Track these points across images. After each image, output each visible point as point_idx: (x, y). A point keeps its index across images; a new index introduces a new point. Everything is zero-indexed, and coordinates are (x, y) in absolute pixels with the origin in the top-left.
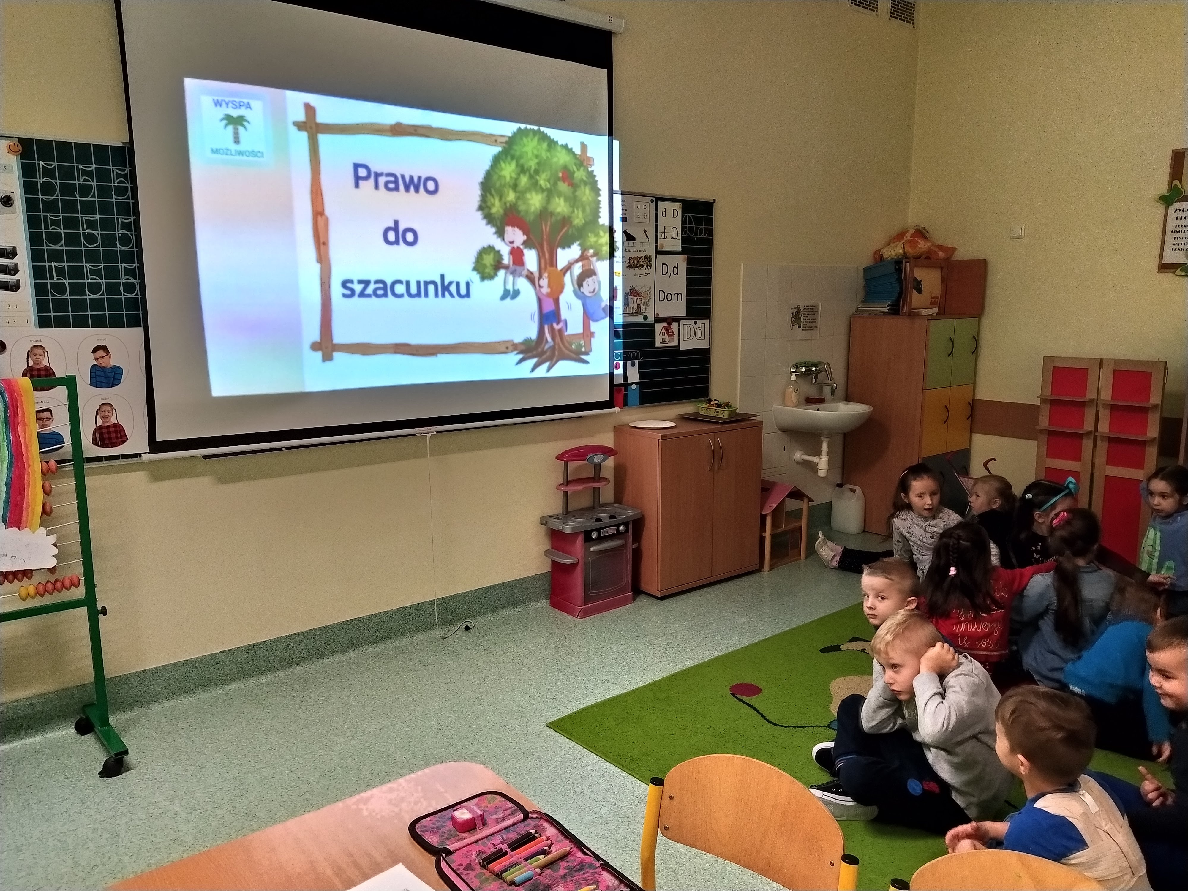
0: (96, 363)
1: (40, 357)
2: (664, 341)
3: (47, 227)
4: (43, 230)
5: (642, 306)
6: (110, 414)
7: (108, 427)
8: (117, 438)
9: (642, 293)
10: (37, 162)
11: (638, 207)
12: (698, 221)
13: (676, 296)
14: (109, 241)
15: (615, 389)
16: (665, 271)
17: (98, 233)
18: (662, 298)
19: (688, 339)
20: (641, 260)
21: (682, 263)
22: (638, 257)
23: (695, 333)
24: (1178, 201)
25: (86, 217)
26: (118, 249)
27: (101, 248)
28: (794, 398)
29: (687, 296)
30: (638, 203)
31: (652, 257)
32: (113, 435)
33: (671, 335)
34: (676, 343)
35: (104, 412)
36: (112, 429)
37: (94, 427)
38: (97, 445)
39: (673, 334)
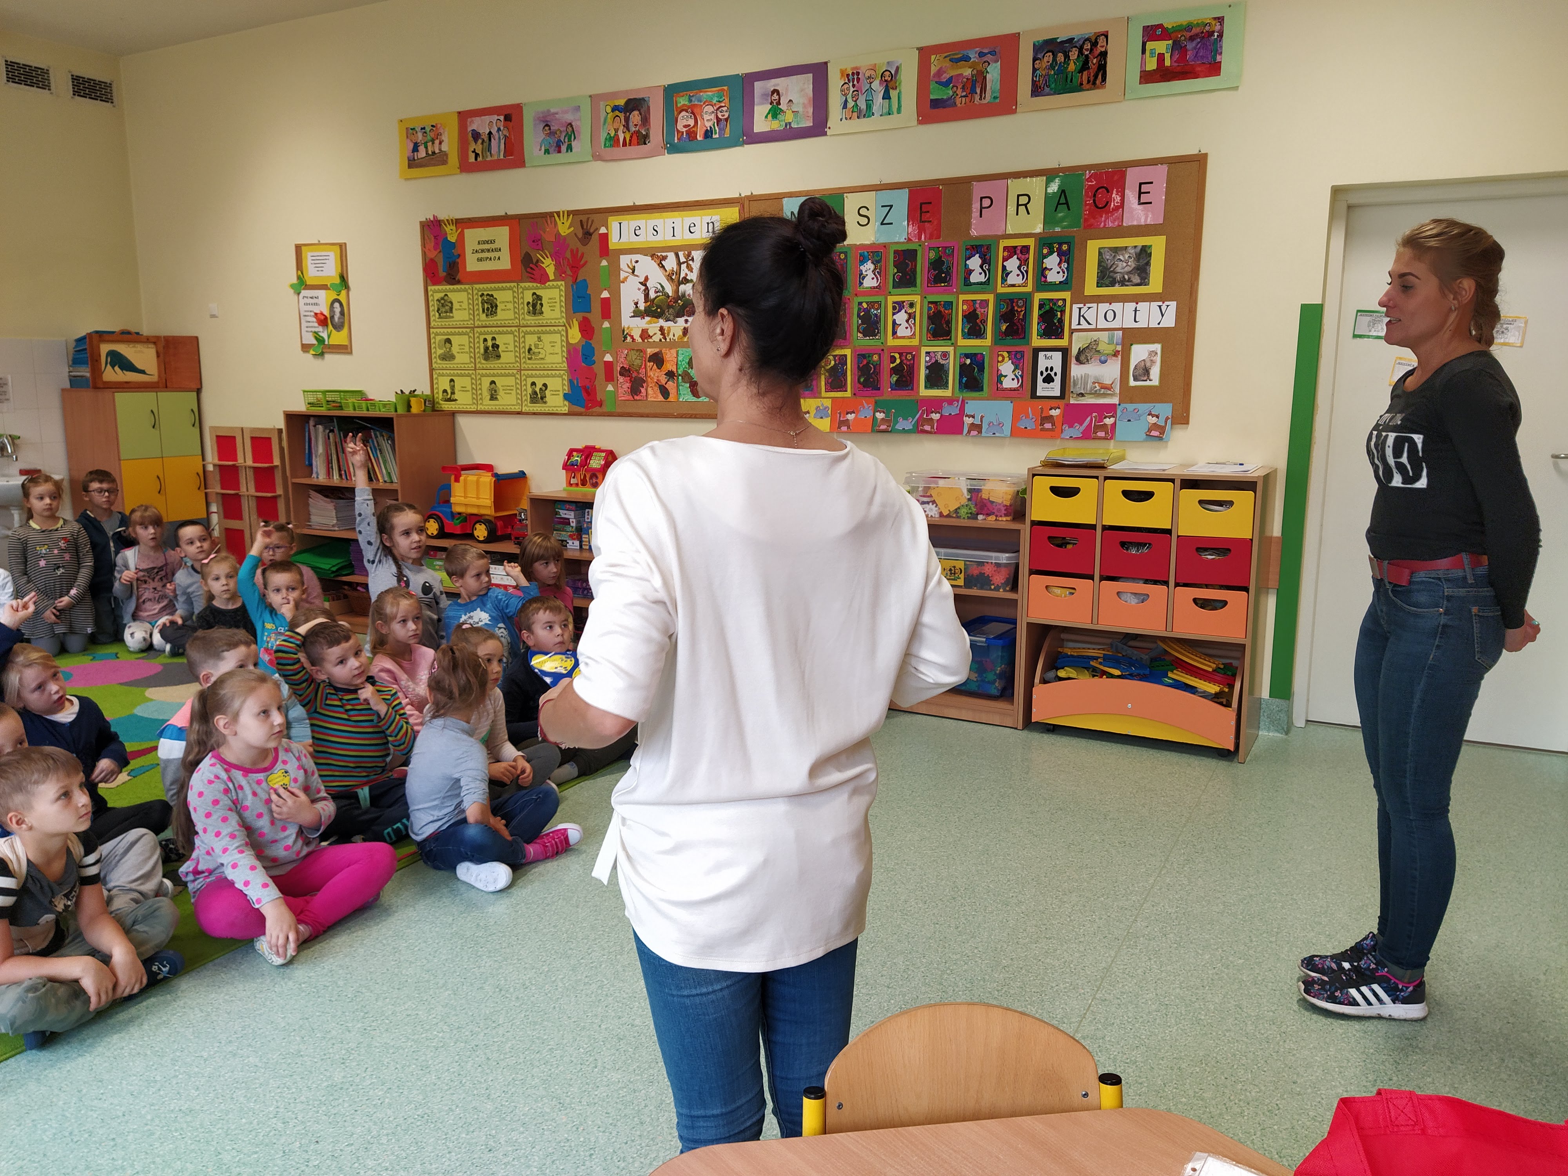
24: (304, 289)
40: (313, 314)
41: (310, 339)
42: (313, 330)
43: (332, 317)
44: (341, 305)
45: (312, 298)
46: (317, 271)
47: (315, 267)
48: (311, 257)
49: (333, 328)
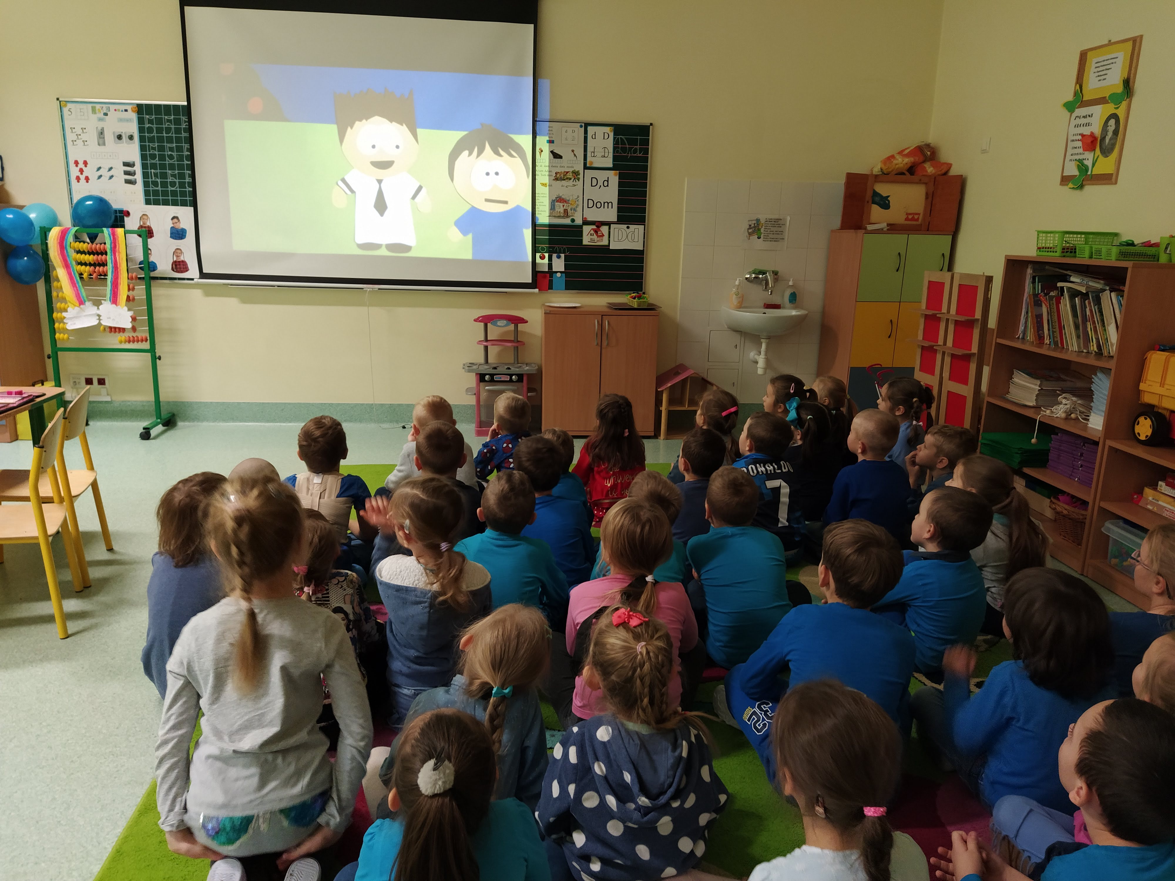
0: (172, 225)
1: (146, 221)
2: (592, 240)
3: (149, 151)
4: (148, 153)
5: (569, 210)
6: (181, 255)
7: (179, 261)
8: (184, 268)
9: (569, 200)
10: (145, 116)
11: (566, 132)
12: (632, 142)
13: (606, 204)
14: (180, 158)
15: (539, 274)
16: (594, 183)
17: (174, 154)
18: (591, 205)
19: (619, 241)
20: (568, 174)
21: (614, 178)
22: (565, 172)
23: (627, 236)
24: (1079, 107)
25: (169, 145)
26: (185, 163)
27: (176, 163)
28: (735, 300)
29: (618, 204)
30: (566, 129)
31: (580, 172)
32: (182, 266)
33: (600, 236)
34: (606, 243)
35: (177, 253)
36: (181, 263)
37: (172, 261)
38: (174, 271)
39: (603, 235)
40: (1081, 137)
41: (1072, 170)
42: (1077, 157)
43: (1103, 139)
44: (1118, 120)
45: (1085, 117)
46: (1100, 80)
47: (1099, 76)
48: (1096, 63)
49: (1101, 153)
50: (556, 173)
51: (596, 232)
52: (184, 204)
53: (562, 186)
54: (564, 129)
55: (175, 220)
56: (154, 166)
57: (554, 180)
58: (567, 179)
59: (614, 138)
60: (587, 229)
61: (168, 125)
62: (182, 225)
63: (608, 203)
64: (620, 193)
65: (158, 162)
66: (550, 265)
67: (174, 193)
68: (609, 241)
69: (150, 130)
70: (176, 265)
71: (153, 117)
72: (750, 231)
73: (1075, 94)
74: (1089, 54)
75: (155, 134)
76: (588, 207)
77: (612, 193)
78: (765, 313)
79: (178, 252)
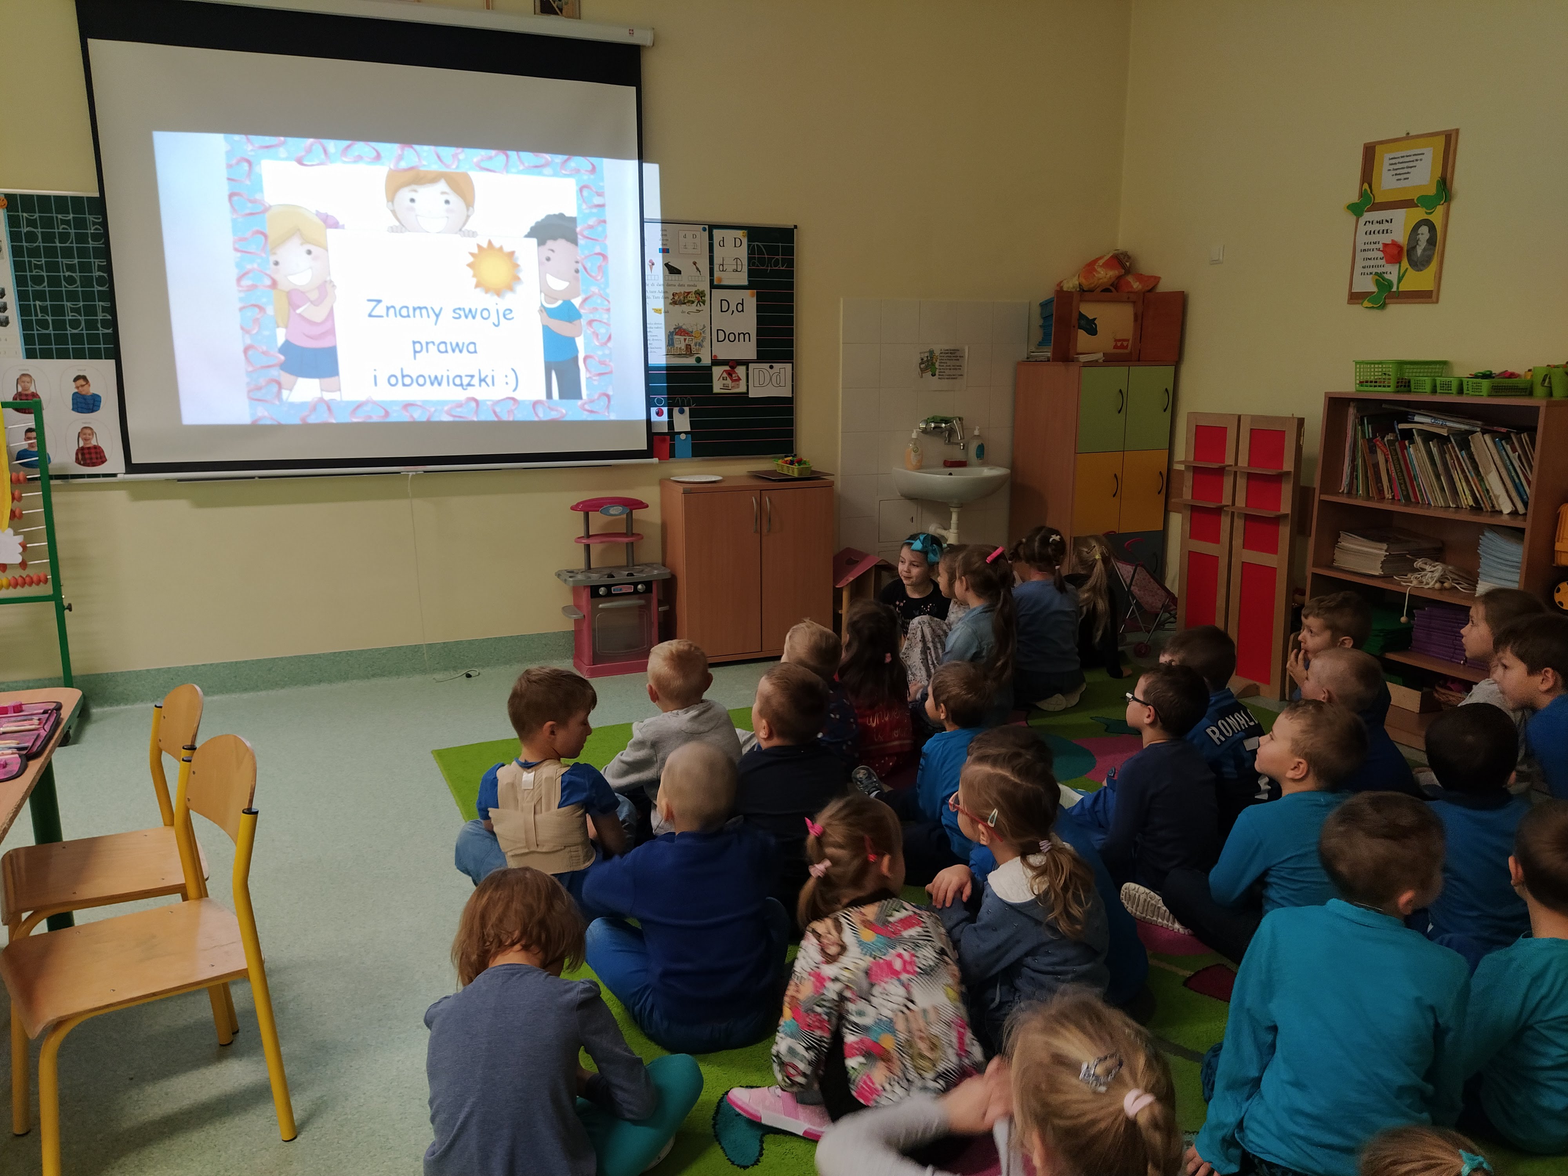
0: (76, 390)
1: (29, 385)
2: (725, 387)
3: (31, 271)
4: (28, 274)
5: (693, 346)
6: (91, 437)
7: (89, 448)
8: (97, 458)
9: (692, 332)
10: (20, 214)
11: (685, 237)
12: (773, 251)
13: (742, 336)
14: (87, 282)
15: (656, 438)
16: (725, 308)
17: (76, 275)
18: (721, 338)
19: (761, 386)
20: (690, 295)
21: (750, 299)
22: (685, 292)
23: (771, 379)
24: (1369, 210)
25: (66, 261)
26: (95, 289)
27: (80, 289)
28: (913, 459)
29: (757, 336)
30: (684, 233)
31: (706, 292)
32: (94, 456)
33: (736, 380)
34: (744, 390)
35: (85, 434)
36: (93, 451)
37: (77, 448)
38: (80, 464)
39: (739, 379)
40: (1380, 246)
41: (1366, 285)
42: (1374, 270)
43: (1412, 249)
44: (1432, 228)
45: (1380, 222)
46: (1398, 180)
47: (1396, 174)
48: (1390, 159)
49: (1410, 265)
50: (673, 295)
51: (730, 374)
52: (95, 355)
53: (683, 312)
54: (682, 234)
55: (81, 382)
56: (39, 295)
57: (671, 304)
58: (689, 302)
59: (749, 246)
60: (717, 371)
61: (63, 229)
62: (94, 388)
63: (744, 335)
64: (760, 320)
65: (47, 289)
66: (671, 424)
67: (78, 339)
68: (748, 386)
69: (31, 237)
70: (83, 454)
71: (37, 215)
72: (922, 366)
73: (1362, 194)
74: (1378, 148)
75: (40, 243)
76: (718, 341)
77: (748, 321)
78: (951, 474)
79: (86, 432)
